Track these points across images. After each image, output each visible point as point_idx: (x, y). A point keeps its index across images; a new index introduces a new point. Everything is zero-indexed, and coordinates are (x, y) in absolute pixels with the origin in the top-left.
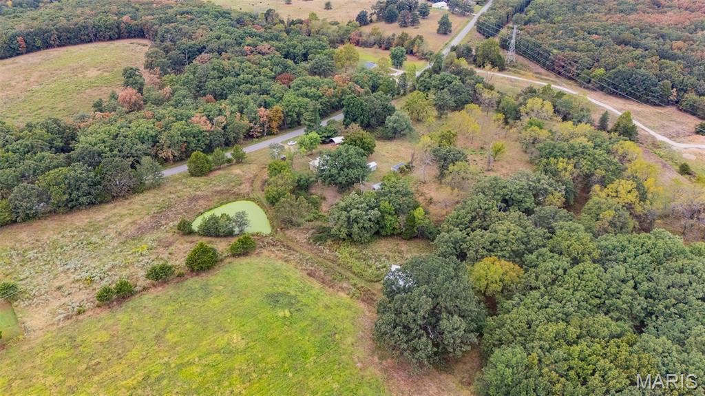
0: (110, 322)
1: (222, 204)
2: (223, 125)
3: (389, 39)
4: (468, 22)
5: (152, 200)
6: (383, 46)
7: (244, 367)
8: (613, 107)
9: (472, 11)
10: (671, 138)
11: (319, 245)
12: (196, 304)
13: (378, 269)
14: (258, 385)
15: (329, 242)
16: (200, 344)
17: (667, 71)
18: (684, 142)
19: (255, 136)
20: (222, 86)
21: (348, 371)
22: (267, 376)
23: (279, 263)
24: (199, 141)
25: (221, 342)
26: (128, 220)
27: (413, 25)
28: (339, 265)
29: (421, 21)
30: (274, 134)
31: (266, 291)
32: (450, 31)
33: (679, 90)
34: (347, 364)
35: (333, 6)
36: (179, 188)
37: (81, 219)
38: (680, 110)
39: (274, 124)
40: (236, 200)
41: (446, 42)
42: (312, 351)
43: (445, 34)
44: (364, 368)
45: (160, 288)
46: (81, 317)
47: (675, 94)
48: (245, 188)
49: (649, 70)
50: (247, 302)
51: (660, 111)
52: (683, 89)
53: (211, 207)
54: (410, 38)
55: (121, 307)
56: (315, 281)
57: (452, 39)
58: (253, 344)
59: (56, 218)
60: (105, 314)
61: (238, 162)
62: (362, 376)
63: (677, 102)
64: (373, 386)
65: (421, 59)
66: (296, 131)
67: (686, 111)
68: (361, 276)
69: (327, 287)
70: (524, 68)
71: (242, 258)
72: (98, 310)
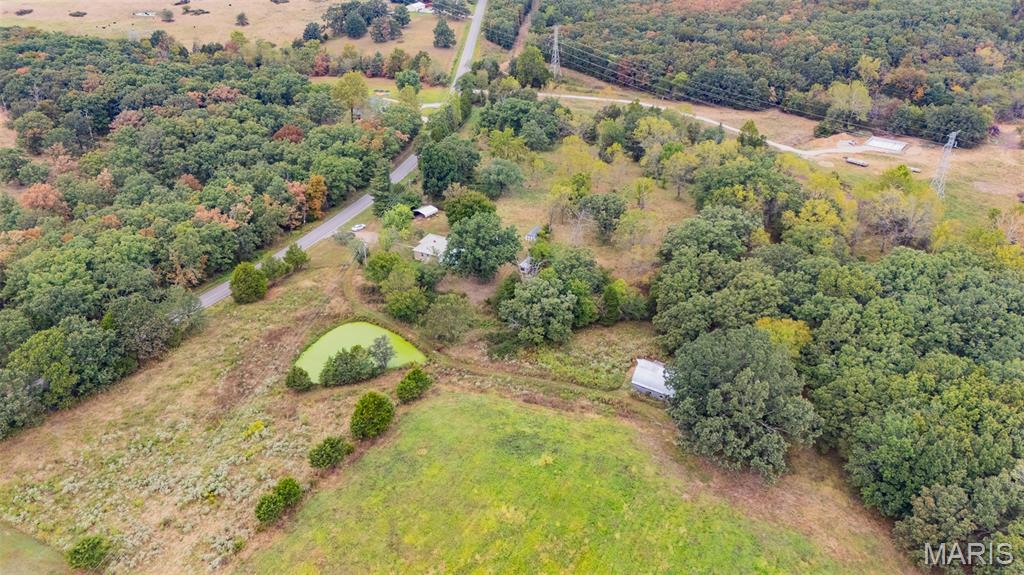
0: (298, 547)
1: (319, 336)
2: (248, 217)
3: (374, 61)
4: (468, 28)
5: (203, 353)
6: (368, 72)
7: (549, 546)
8: (711, 118)
9: (467, 12)
10: (795, 146)
11: (510, 359)
12: (408, 483)
13: (609, 371)
14: (585, 562)
15: (522, 352)
16: (463, 535)
17: (757, 67)
18: (810, 149)
19: (293, 227)
20: (197, 159)
21: (681, 509)
22: (587, 547)
23: (475, 397)
24: (223, 247)
25: (490, 523)
26: (189, 393)
27: (393, 39)
28: (554, 380)
29: (404, 32)
30: (317, 219)
31: (492, 438)
32: (454, 43)
33: (777, 88)
34: (673, 500)
35: (250, 20)
36: (234, 325)
37: (106, 410)
38: (785, 112)
39: (318, 204)
40: (336, 324)
41: (453, 60)
42: (616, 496)
43: (446, 46)
44: (695, 499)
45: (334, 478)
46: (244, 555)
47: (774, 93)
48: (338, 305)
49: (736, 68)
50: (478, 459)
51: (764, 116)
52: (781, 88)
53: (307, 344)
54: (408, 57)
55: (297, 521)
56: (544, 409)
57: (459, 54)
58: (534, 511)
59: (57, 417)
60: (278, 538)
61: (298, 270)
62: (701, 509)
63: (778, 103)
64: (725, 516)
65: (433, 85)
66: (346, 210)
67: (792, 113)
68: (595, 386)
69: (564, 412)
70: (576, 83)
71: (418, 402)
72: (264, 536)
